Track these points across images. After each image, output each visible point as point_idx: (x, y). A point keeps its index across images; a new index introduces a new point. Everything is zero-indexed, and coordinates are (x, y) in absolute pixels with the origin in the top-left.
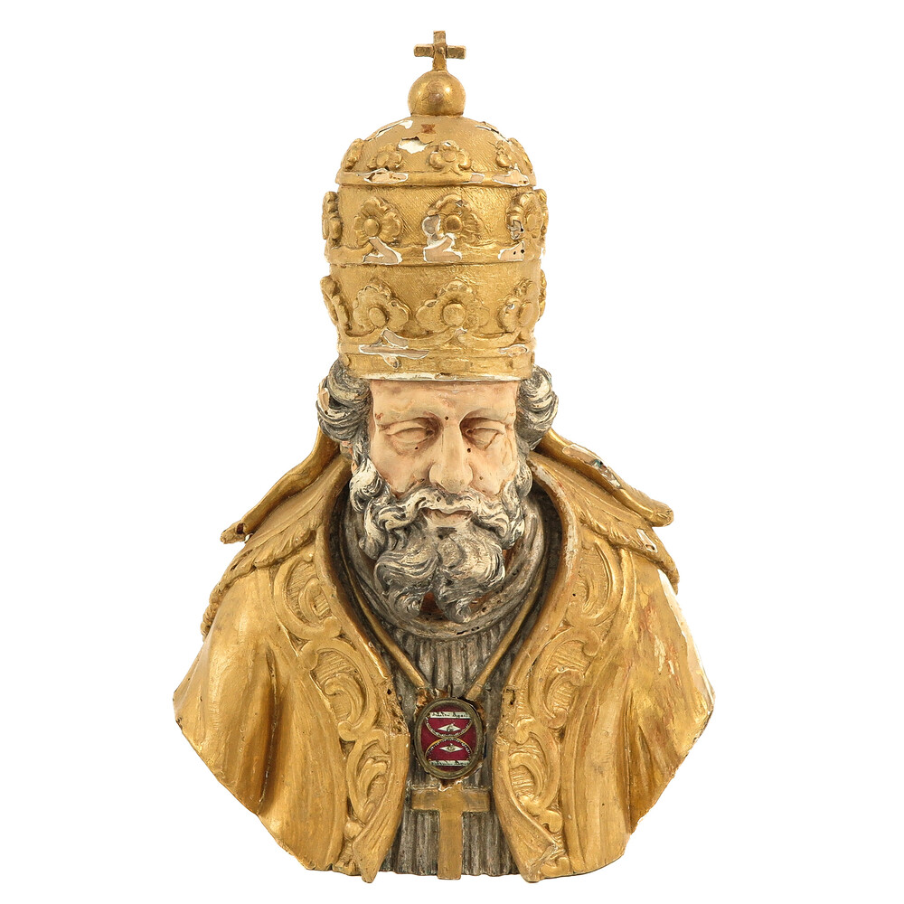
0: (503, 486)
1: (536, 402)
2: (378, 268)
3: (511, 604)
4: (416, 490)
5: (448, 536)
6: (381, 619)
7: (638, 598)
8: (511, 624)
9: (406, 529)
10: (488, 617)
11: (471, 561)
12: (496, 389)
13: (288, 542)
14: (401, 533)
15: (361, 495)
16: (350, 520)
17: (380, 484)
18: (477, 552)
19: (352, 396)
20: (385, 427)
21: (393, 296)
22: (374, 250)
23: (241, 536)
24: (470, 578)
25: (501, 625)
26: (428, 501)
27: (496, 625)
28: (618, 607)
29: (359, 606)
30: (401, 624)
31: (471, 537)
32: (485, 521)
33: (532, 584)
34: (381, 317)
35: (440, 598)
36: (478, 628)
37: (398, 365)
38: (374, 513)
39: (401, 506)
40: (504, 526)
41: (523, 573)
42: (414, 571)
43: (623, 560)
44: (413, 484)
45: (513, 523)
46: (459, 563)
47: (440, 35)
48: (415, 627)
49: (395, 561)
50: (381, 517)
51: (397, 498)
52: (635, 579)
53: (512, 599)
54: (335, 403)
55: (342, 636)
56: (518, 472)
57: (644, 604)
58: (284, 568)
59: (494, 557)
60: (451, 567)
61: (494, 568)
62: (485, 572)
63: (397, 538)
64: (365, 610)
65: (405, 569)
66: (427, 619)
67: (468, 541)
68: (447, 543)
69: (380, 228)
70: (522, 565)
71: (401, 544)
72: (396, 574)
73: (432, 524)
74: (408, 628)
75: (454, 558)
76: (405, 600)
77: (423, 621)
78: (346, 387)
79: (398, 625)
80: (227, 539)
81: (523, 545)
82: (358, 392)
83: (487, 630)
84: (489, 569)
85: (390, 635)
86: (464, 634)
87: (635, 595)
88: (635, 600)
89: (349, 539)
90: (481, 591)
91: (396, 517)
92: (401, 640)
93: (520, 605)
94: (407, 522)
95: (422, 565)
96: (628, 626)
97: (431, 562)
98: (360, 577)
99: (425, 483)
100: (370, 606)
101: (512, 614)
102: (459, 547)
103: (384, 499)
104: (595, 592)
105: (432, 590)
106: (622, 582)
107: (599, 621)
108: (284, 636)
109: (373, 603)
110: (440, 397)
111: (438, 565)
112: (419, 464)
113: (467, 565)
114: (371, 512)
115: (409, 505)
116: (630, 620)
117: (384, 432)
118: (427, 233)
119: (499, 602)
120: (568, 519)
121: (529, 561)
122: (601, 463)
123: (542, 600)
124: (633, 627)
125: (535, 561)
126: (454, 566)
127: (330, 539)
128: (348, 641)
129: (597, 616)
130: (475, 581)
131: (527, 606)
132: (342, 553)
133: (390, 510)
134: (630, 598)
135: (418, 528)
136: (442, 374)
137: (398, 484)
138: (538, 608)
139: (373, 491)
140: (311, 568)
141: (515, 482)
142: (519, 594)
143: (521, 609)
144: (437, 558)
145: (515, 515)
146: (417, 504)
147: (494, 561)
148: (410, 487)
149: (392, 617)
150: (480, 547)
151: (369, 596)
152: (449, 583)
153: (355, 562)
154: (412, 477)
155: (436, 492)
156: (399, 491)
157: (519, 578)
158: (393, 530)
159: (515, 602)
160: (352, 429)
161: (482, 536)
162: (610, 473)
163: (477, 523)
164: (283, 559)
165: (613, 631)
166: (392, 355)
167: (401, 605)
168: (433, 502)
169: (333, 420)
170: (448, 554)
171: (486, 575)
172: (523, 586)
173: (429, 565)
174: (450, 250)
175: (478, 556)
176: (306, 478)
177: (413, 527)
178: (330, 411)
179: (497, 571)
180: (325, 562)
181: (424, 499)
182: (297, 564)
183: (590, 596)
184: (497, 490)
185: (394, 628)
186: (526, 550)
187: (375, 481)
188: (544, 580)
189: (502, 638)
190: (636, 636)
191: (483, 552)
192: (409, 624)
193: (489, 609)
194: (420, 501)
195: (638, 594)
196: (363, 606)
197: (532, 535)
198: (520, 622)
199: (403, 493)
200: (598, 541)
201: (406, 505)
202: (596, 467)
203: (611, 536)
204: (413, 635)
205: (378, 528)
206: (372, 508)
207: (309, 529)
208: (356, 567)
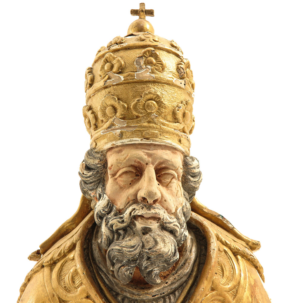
0: (176, 210)
1: (192, 168)
2: (112, 87)
3: (181, 280)
4: (130, 206)
5: (147, 233)
6: (110, 290)
7: (249, 280)
8: (182, 292)
9: (125, 229)
10: (169, 287)
11: (161, 245)
12: (173, 152)
13: (62, 250)
14: (121, 232)
15: (100, 214)
16: (95, 240)
17: (110, 206)
18: (164, 241)
19: (97, 161)
20: (114, 175)
21: (119, 99)
22: (109, 78)
23: (39, 255)
24: (160, 254)
25: (177, 293)
26: (137, 210)
27: (173, 293)
28: (239, 283)
29: (98, 283)
30: (121, 291)
31: (160, 233)
32: (168, 225)
33: (192, 270)
34: (112, 111)
35: (143, 268)
36: (164, 293)
37: (121, 136)
38: (107, 222)
39: (122, 216)
40: (178, 230)
41: (187, 264)
42: (129, 250)
43: (239, 260)
44: (128, 203)
45: (182, 230)
46: (153, 247)
47: (142, 4)
48: (129, 293)
49: (118, 245)
50: (110, 223)
51: (120, 212)
52: (247, 270)
53: (182, 278)
54: (88, 168)
55: (88, 297)
56: (184, 204)
57: (253, 283)
58: (59, 265)
59: (173, 245)
60: (149, 249)
61: (173, 251)
62: (169, 252)
63: (119, 235)
64: (102, 285)
65: (124, 249)
66: (136, 288)
67: (158, 235)
68: (147, 236)
69: (112, 67)
70: (186, 260)
71: (121, 237)
72: (119, 252)
73: (139, 225)
74: (125, 294)
75: (151, 244)
76: (123, 269)
77: (133, 289)
78: (94, 157)
79: (120, 292)
80: (31, 258)
81: (186, 251)
82: (100, 159)
83: (168, 295)
84: (170, 250)
85: (115, 298)
86: (156, 297)
87: (247, 278)
88: (248, 280)
89: (94, 249)
90: (166, 265)
91: (119, 222)
92: (121, 301)
93: (186, 282)
94: (125, 224)
95: (133, 247)
96: (245, 293)
97: (139, 245)
98: (99, 268)
99: (135, 201)
100: (104, 283)
101: (181, 286)
102: (153, 239)
103: (112, 213)
104: (227, 273)
105: (139, 264)
106: (240, 271)
107: (231, 290)
108: (56, 299)
109: (106, 280)
110: (144, 152)
111: (142, 248)
112: (131, 191)
113: (158, 247)
114: (105, 221)
115: (126, 215)
116: (246, 290)
117: (113, 178)
118: (137, 66)
119: (175, 279)
120: (210, 234)
121: (190, 258)
122: (223, 217)
123: (198, 279)
124: (248, 294)
125: (193, 258)
126: (151, 249)
127: (84, 251)
128: (91, 300)
129: (229, 286)
130: (163, 257)
131: (190, 282)
132: (90, 257)
133: (116, 219)
134: (245, 279)
135: (131, 229)
136: (144, 138)
137: (120, 204)
138: (196, 284)
139: (107, 210)
140: (73, 262)
141: (183, 210)
142: (185, 275)
143: (187, 284)
144: (141, 244)
145: (183, 226)
146: (130, 213)
147: (173, 247)
148: (127, 205)
149: (116, 287)
150: (165, 238)
151: (104, 277)
152: (149, 258)
153: (97, 260)
154: (128, 198)
155: (141, 205)
156: (121, 208)
157: (185, 267)
158: (117, 230)
159: (184, 279)
160: (96, 182)
161: (167, 234)
162: (227, 221)
163: (164, 227)
164: (58, 260)
165: (238, 296)
166: (118, 131)
167: (121, 272)
168: (139, 210)
169: (87, 178)
170: (148, 242)
171: (169, 253)
172: (188, 270)
173: (137, 247)
174: (148, 74)
175: (165, 243)
176: (73, 224)
177: (128, 229)
178: (85, 172)
179: (175, 253)
180: (80, 257)
181: (134, 209)
182: (66, 262)
183: (225, 275)
184: (173, 211)
185: (117, 294)
186: (188, 253)
187: (108, 205)
188: (198, 269)
189: (177, 300)
190: (250, 299)
191: (167, 241)
192: (126, 291)
193: (169, 283)
194: (132, 211)
195: (249, 277)
196: (100, 283)
197: (191, 246)
198: (187, 290)
199: (123, 209)
200: (227, 249)
201: (125, 214)
202: (220, 218)
203: (232, 247)
204: (128, 298)
205: (109, 229)
206: (106, 219)
207: (73, 243)
208: (97, 262)
